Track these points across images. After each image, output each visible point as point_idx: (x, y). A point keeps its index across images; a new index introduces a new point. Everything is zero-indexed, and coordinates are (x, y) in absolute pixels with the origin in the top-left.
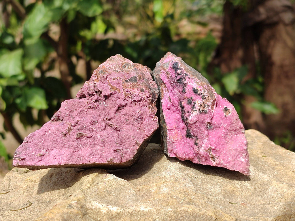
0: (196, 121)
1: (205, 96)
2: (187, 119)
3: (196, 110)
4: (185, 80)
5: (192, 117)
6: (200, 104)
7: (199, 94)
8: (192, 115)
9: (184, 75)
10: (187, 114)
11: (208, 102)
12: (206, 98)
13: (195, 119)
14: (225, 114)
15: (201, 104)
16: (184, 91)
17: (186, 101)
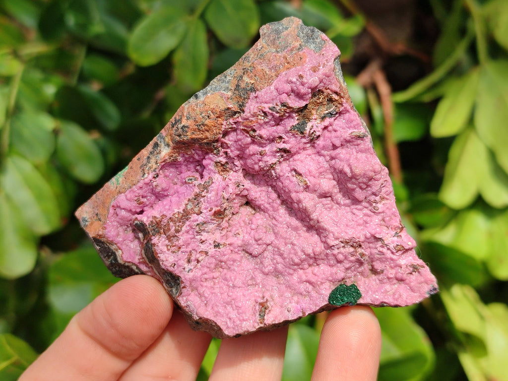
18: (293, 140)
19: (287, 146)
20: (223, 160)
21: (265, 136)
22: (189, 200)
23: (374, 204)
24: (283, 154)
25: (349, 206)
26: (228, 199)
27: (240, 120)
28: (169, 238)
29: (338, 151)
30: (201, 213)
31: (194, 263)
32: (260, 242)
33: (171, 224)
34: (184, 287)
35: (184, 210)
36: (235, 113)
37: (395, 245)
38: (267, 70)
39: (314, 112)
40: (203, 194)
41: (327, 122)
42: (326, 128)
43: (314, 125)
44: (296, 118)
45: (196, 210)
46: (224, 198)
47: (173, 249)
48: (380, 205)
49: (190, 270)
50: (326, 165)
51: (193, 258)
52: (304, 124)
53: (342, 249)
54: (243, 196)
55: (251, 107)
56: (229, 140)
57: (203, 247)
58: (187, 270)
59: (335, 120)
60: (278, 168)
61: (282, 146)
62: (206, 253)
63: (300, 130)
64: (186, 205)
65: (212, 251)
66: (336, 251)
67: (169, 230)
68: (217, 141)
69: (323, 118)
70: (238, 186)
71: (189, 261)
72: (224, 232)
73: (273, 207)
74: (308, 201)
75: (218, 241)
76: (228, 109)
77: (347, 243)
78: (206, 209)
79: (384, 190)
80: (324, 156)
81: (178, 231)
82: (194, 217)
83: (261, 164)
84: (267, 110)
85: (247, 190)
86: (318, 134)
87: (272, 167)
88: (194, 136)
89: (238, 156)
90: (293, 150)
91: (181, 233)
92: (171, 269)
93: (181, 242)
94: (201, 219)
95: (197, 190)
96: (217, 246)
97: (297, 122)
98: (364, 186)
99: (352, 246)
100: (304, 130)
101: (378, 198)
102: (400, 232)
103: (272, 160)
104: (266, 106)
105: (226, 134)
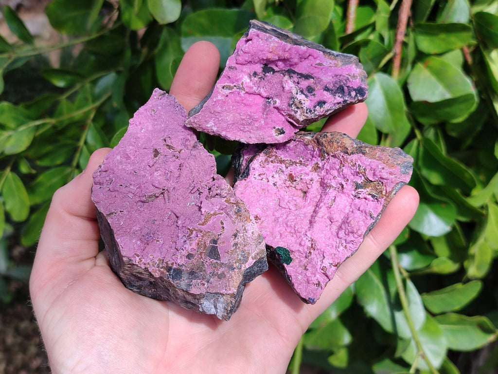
0: (283, 88)
1: (309, 113)
2: (290, 77)
3: (297, 94)
4: (339, 96)
5: (291, 86)
6: (303, 102)
7: (315, 107)
8: (293, 85)
9: (347, 99)
10: (296, 80)
11: (301, 114)
12: (307, 113)
13: (287, 88)
14: (277, 128)
15: (302, 104)
16: (327, 89)
17: (313, 86)
18: (350, 187)
19: (345, 186)
20: (320, 165)
21: (344, 172)
22: (291, 160)
23: (340, 245)
24: (340, 187)
25: (332, 235)
26: (301, 179)
27: (345, 157)
28: (266, 160)
29: (358, 212)
30: (287, 168)
31: (260, 178)
32: (288, 204)
33: (274, 157)
34: (245, 180)
35: (284, 160)
36: (347, 153)
37: (325, 266)
38: (377, 155)
39: (370, 188)
40: (298, 165)
41: (369, 197)
42: (366, 199)
43: (364, 192)
44: (362, 181)
45: (287, 165)
46: (301, 176)
47: (262, 164)
48: (341, 248)
49: (255, 178)
50: (347, 211)
51: (262, 176)
52: (362, 187)
53: (308, 240)
54: (307, 187)
55: (354, 157)
56: (332, 160)
57: (270, 178)
58: (255, 176)
59: (372, 201)
60: (331, 190)
61: (344, 183)
62: (268, 181)
63: (358, 186)
64: (287, 160)
65: (271, 183)
66: (305, 239)
67: (270, 158)
68: (328, 154)
69: (369, 194)
70: (311, 181)
71: (259, 175)
72: (284, 185)
73: (310, 202)
74: (323, 211)
75: (277, 184)
76: (347, 149)
77: (312, 240)
78: (291, 169)
79: (350, 245)
80: (351, 207)
81: (272, 162)
82: (284, 166)
83: (329, 181)
84: (357, 164)
85: (312, 187)
86: (360, 196)
87: (330, 186)
88: (324, 142)
89: (327, 170)
90: (345, 190)
91: (272, 164)
92: (251, 169)
93: (267, 166)
94: (284, 169)
95: (298, 161)
96: (275, 185)
97: (360, 183)
98: (347, 233)
99: (312, 244)
100: (358, 189)
101: (345, 244)
102: (334, 266)
103: (333, 184)
104: (359, 162)
105: (334, 156)
